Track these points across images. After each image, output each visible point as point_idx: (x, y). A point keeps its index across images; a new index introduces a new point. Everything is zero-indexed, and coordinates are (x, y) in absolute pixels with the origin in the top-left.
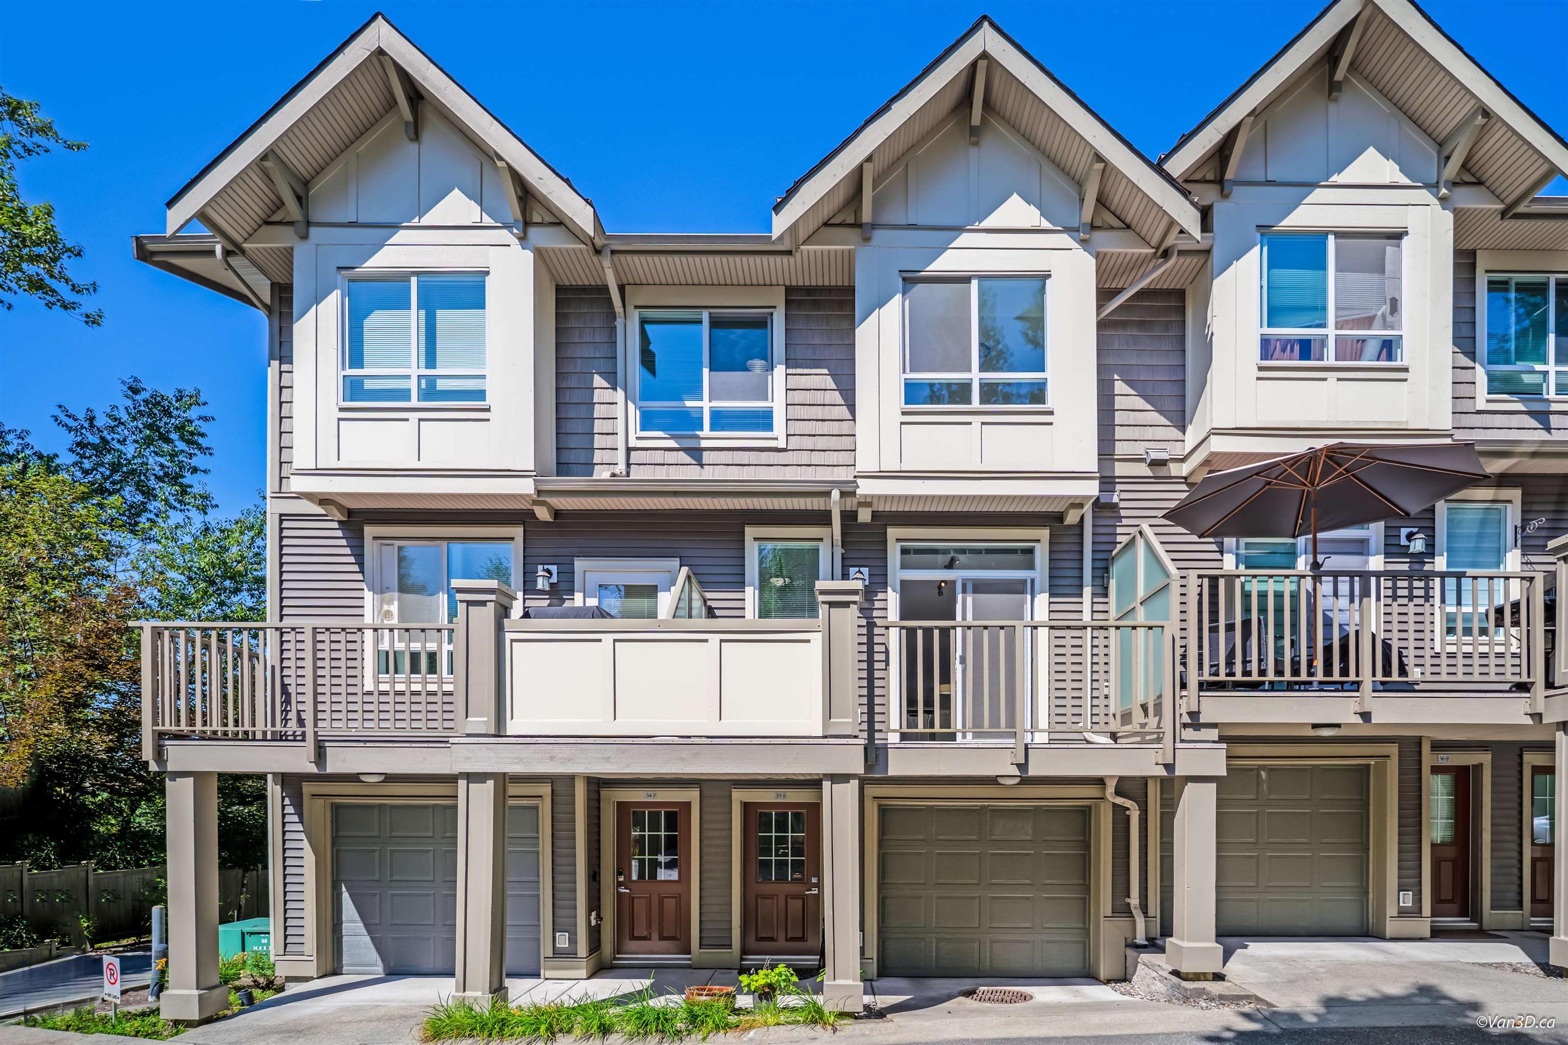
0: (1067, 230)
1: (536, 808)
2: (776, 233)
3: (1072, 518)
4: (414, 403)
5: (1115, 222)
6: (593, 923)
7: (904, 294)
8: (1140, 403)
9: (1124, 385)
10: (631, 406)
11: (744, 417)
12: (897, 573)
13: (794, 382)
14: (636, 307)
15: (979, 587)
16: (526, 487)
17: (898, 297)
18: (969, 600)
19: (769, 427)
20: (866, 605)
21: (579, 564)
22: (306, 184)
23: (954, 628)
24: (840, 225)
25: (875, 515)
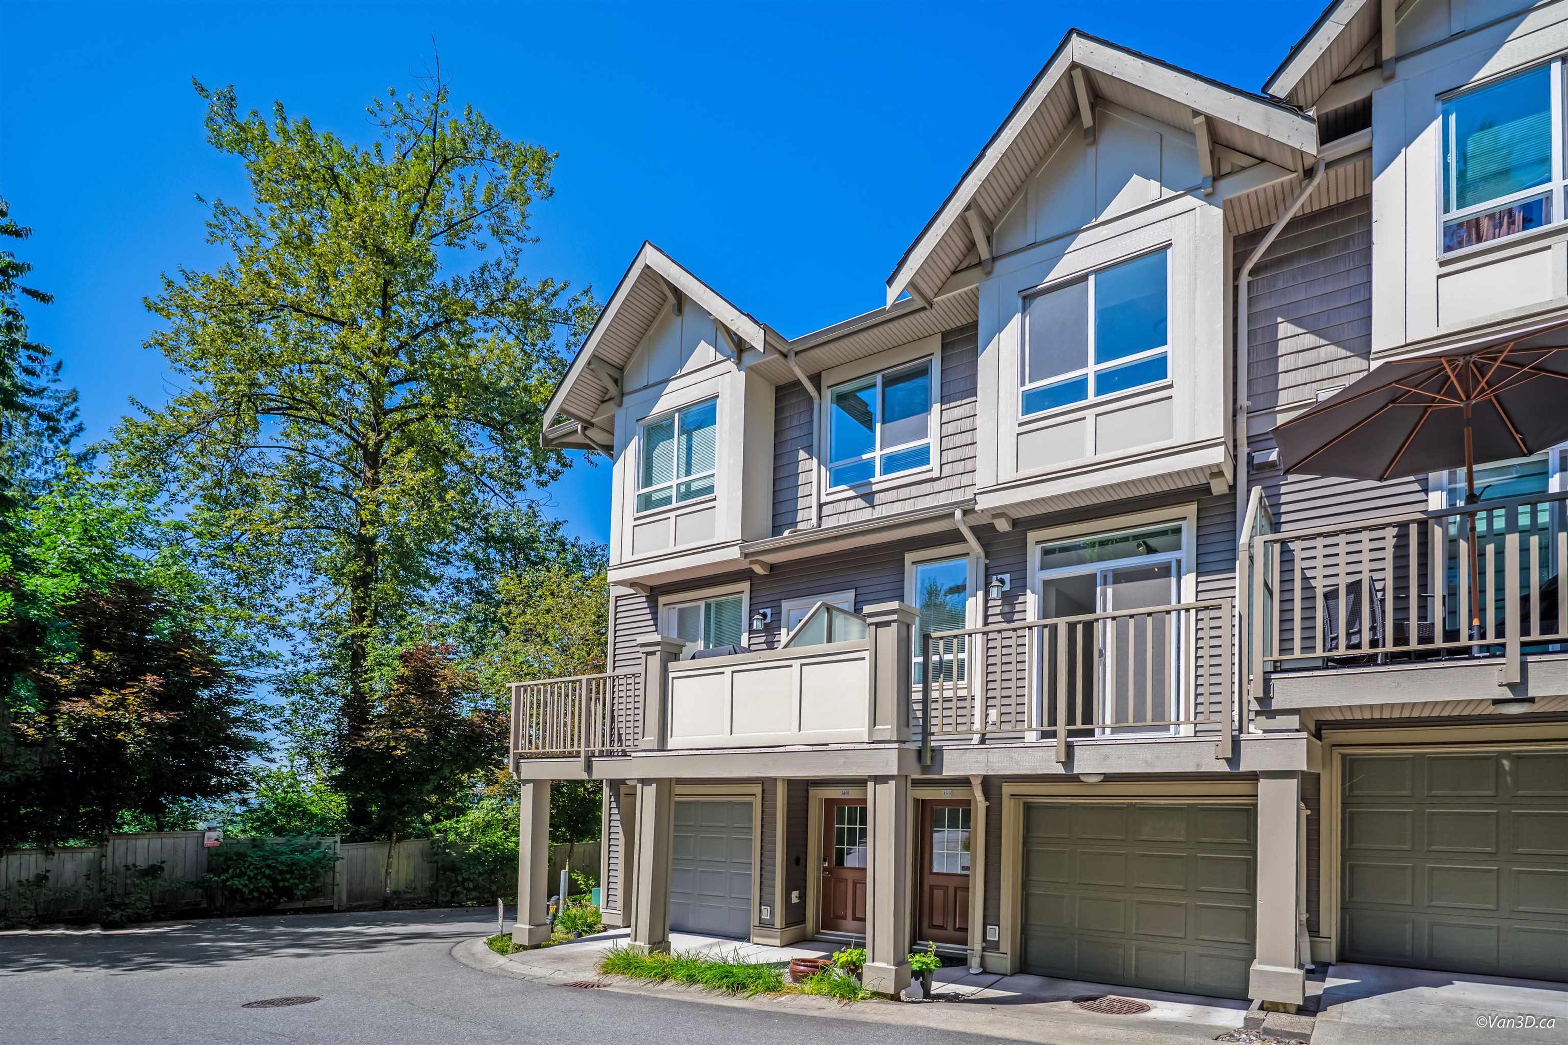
0: (1190, 191)
1: (751, 804)
2: (890, 302)
3: (1219, 487)
4: (674, 505)
5: (1246, 161)
6: (795, 900)
7: (1024, 310)
8: (1310, 340)
9: (1289, 326)
10: (823, 469)
11: (910, 457)
12: (1037, 575)
13: (946, 416)
14: (829, 387)
15: (1120, 577)
16: (734, 553)
17: (1018, 317)
18: (1109, 591)
19: (926, 461)
20: (1007, 609)
21: (785, 605)
22: (621, 369)
23: (1097, 620)
24: (968, 268)
25: (1015, 523)
